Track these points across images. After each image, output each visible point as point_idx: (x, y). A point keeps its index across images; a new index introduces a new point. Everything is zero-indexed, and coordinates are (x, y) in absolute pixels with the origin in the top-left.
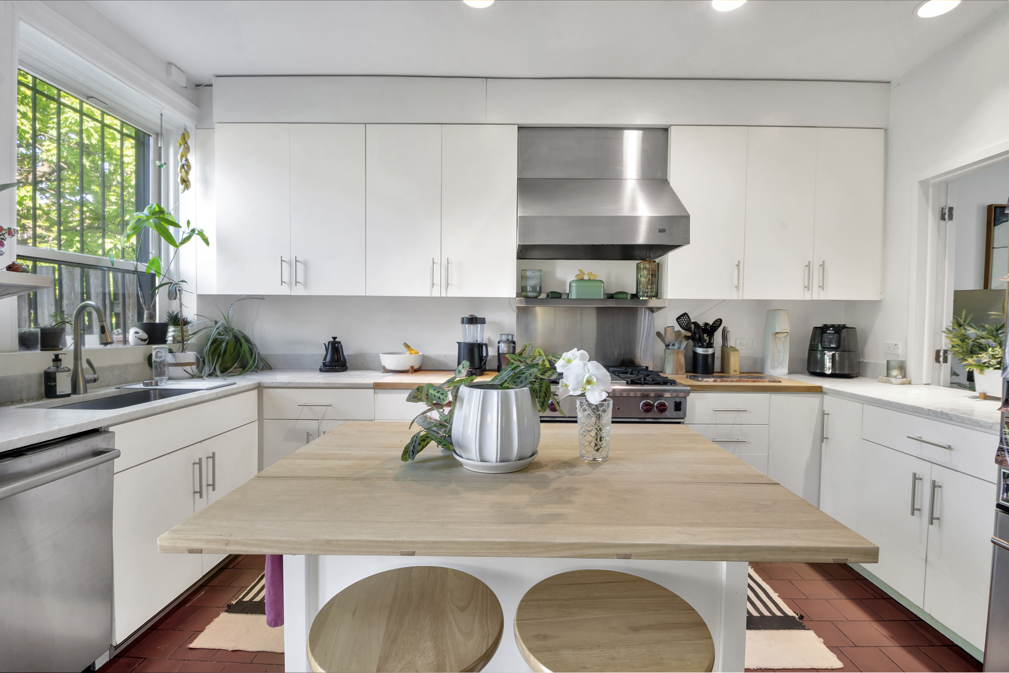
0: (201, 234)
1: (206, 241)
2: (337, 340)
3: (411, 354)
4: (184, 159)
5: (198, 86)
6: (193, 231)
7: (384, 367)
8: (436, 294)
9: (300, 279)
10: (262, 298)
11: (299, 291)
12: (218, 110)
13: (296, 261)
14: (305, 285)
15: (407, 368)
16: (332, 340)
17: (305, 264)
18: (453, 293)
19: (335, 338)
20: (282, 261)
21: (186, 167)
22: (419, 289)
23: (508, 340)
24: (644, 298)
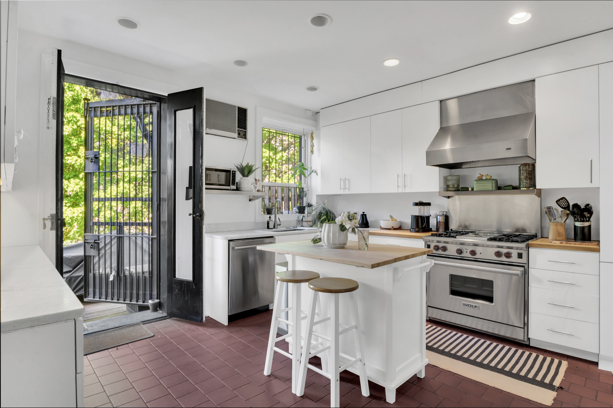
0: (316, 172)
1: (317, 174)
2: (364, 214)
3: (392, 220)
4: (312, 143)
5: (317, 113)
6: (313, 171)
7: (381, 227)
8: (400, 191)
9: (347, 187)
10: (340, 195)
11: (347, 192)
12: (322, 122)
13: (345, 179)
14: (349, 189)
15: (391, 227)
16: (363, 213)
17: (349, 180)
18: (408, 190)
19: (364, 213)
20: (340, 180)
21: (312, 146)
22: (392, 189)
23: (443, 215)
24: (523, 189)
